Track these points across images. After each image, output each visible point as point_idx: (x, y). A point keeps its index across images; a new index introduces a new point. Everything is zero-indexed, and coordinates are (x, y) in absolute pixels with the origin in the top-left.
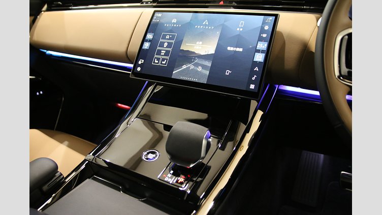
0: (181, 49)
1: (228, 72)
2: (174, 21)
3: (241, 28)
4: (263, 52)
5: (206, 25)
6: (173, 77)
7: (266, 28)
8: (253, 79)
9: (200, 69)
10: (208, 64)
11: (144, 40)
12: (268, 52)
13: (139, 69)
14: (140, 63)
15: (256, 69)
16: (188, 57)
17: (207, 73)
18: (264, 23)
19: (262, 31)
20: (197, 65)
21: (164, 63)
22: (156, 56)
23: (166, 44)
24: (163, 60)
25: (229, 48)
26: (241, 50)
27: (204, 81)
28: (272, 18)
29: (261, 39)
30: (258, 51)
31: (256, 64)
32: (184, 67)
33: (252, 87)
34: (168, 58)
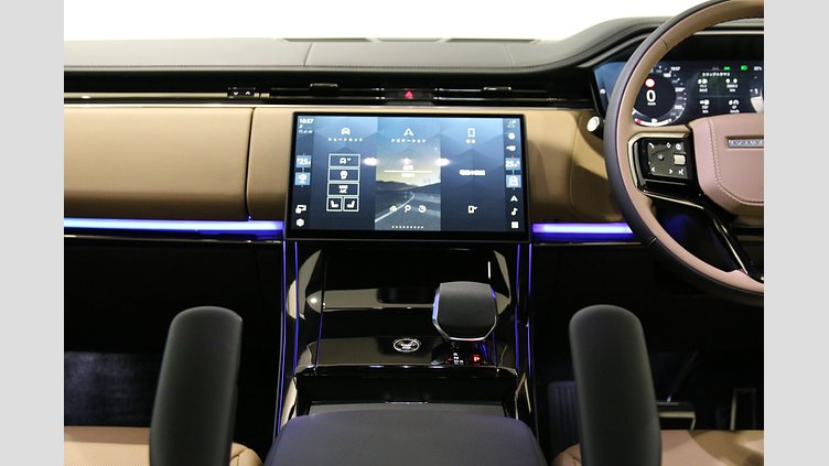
0: (377, 179)
1: (472, 209)
2: (346, 131)
3: (472, 138)
4: (516, 173)
5: (409, 137)
6: (376, 229)
7: (512, 136)
8: (514, 213)
9: (423, 209)
10: (437, 200)
11: (293, 170)
12: (524, 172)
13: (300, 223)
14: (298, 211)
15: (514, 199)
16: (395, 192)
17: (438, 214)
18: (506, 130)
19: (507, 142)
20: (416, 204)
21: (352, 205)
22: (329, 196)
23: (344, 174)
24: (348, 201)
25: (463, 172)
26: (482, 173)
27: (437, 227)
28: (516, 122)
29: (508, 154)
30: (510, 172)
31: (511, 191)
32: (393, 209)
33: (515, 225)
34: (357, 197)
